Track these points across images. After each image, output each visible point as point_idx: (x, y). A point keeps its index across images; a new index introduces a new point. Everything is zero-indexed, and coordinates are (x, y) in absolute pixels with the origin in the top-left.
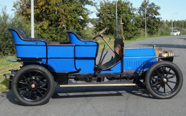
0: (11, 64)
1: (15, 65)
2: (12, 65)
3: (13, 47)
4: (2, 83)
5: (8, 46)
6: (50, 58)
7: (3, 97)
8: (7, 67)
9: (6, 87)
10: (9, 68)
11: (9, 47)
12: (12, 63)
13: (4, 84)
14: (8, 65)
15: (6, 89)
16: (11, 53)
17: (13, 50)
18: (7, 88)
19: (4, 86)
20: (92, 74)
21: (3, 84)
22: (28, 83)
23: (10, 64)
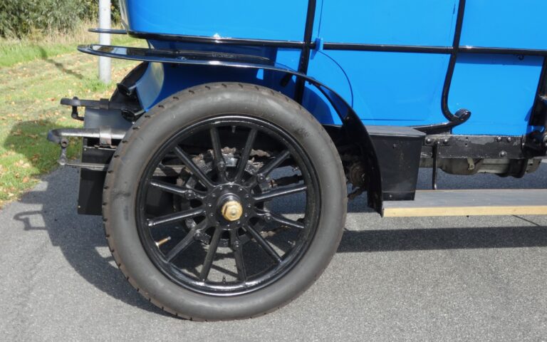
0: (20, 64)
1: (34, 67)
2: (23, 67)
3: (20, 11)
4: (8, 144)
5: (4, 7)
6: (327, 47)
7: (29, 232)
8: (10, 73)
9: (28, 165)
10: (17, 76)
11: (7, 12)
12: (21, 61)
13: (16, 149)
14: (9, 66)
15: (33, 176)
16: (15, 28)
17: (20, 20)
18: (35, 171)
19: (21, 162)
20: (514, 139)
21: (13, 146)
22: (198, 187)
23: (17, 62)
